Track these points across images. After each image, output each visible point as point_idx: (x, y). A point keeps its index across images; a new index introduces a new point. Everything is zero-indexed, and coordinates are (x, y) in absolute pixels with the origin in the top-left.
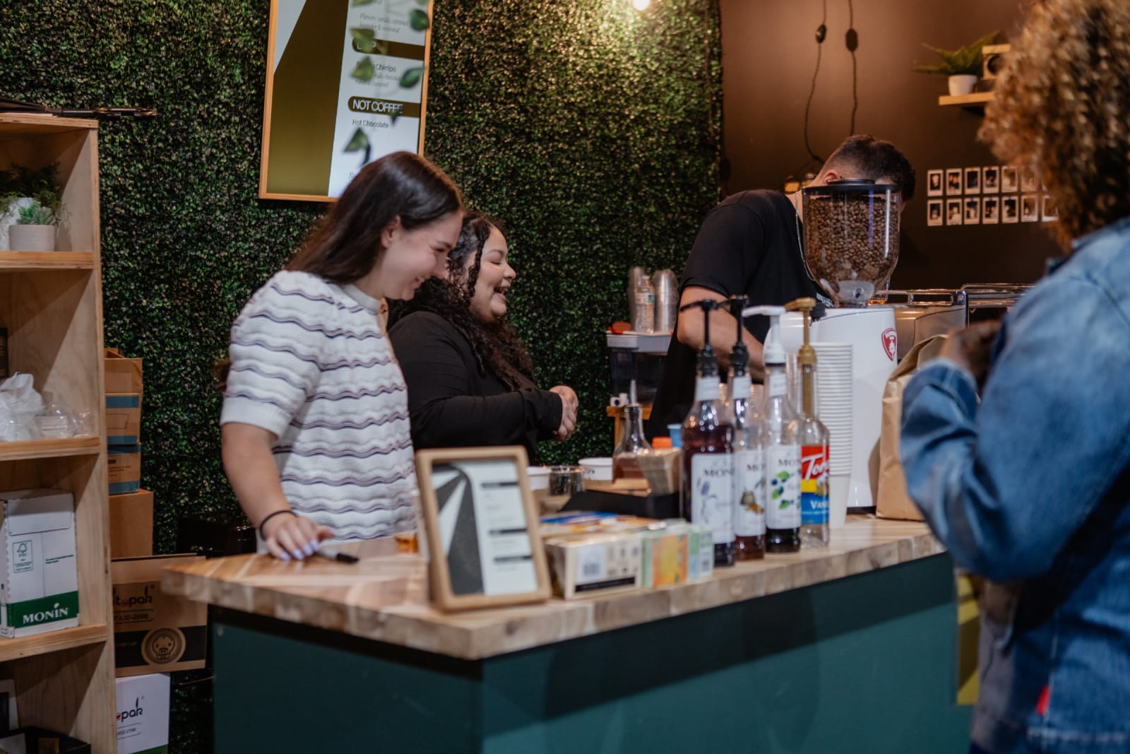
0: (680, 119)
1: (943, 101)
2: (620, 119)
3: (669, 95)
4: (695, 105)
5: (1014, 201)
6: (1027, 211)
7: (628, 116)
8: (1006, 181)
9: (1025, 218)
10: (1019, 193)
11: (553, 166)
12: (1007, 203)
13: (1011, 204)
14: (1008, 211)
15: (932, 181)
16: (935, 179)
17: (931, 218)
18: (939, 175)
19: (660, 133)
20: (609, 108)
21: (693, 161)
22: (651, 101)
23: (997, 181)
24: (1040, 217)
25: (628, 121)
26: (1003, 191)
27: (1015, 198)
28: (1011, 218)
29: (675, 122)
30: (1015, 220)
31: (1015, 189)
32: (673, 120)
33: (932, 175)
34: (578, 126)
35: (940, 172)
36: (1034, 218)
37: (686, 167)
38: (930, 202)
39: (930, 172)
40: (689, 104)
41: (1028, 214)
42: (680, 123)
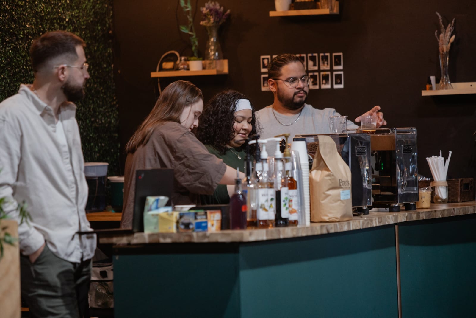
0: (91, 19)
1: (272, 14)
2: (60, 22)
3: (85, 3)
4: (99, 9)
5: (316, 76)
6: (324, 82)
7: (65, 19)
8: (311, 63)
9: (324, 87)
10: (319, 71)
11: (29, 56)
12: (312, 77)
13: (314, 77)
14: (313, 82)
15: (263, 63)
16: (266, 61)
17: (264, 86)
18: (268, 59)
19: (81, 29)
20: (54, 15)
21: (98, 47)
22: (75, 8)
23: (305, 63)
24: (332, 85)
25: (65, 22)
26: (309, 69)
27: (317, 74)
28: (314, 86)
29: (89, 21)
30: (317, 87)
31: (316, 68)
32: (88, 20)
33: (263, 59)
34: (40, 28)
35: (269, 57)
36: (328, 86)
37: (95, 51)
38: (263, 76)
39: (262, 57)
40: (96, 8)
41: (325, 84)
42: (92, 22)
